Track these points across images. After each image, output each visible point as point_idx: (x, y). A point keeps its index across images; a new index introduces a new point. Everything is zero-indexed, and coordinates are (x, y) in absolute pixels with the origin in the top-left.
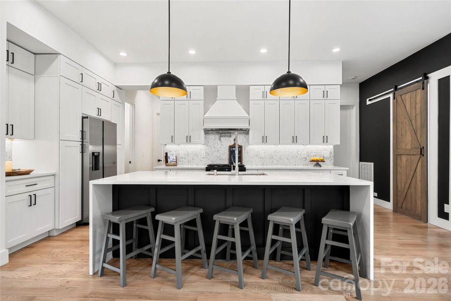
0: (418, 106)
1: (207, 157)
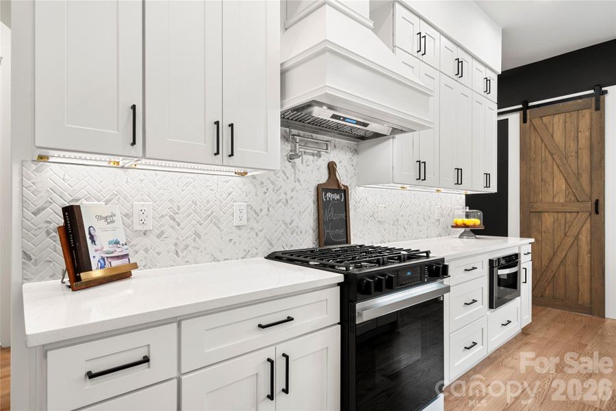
1: (253, 224)
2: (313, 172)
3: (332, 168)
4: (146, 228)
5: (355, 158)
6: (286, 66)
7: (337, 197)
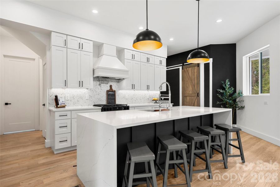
0: (196, 74)
1: (90, 99)
2: (106, 87)
3: (111, 86)
4: (68, 99)
5: (118, 84)
6: (94, 69)
7: (112, 93)
